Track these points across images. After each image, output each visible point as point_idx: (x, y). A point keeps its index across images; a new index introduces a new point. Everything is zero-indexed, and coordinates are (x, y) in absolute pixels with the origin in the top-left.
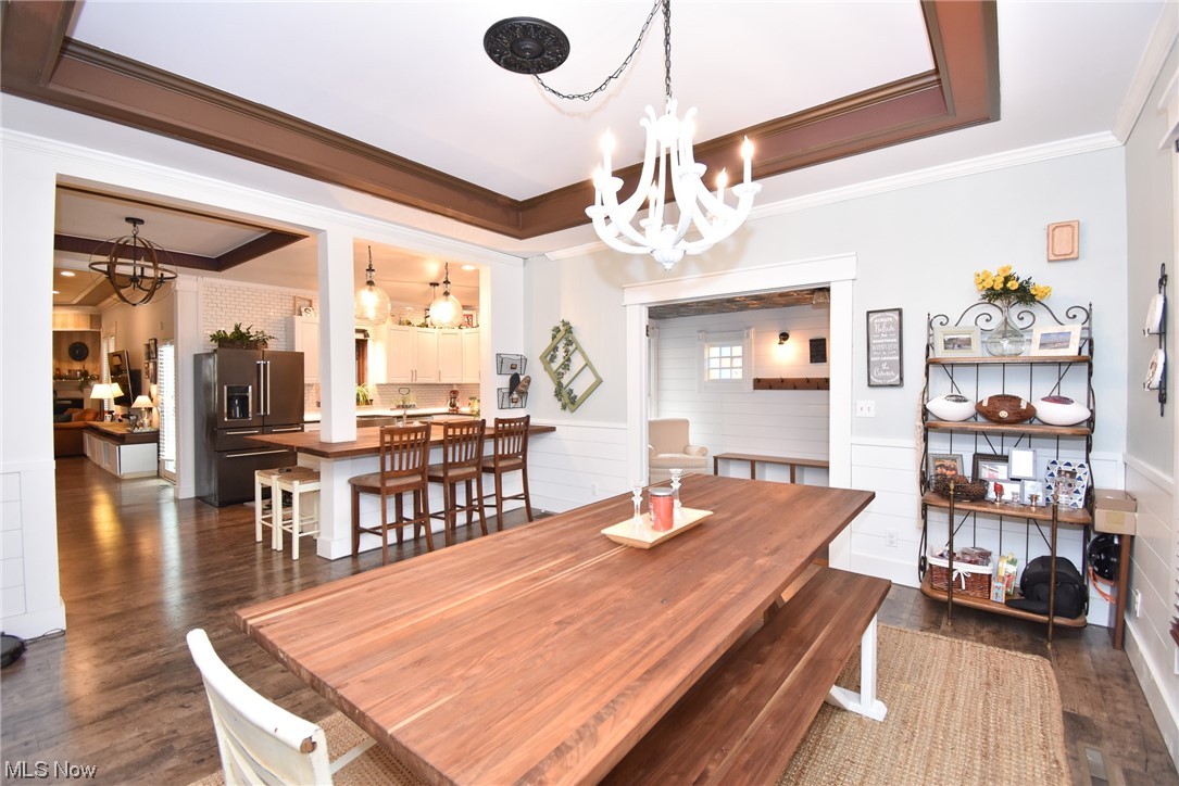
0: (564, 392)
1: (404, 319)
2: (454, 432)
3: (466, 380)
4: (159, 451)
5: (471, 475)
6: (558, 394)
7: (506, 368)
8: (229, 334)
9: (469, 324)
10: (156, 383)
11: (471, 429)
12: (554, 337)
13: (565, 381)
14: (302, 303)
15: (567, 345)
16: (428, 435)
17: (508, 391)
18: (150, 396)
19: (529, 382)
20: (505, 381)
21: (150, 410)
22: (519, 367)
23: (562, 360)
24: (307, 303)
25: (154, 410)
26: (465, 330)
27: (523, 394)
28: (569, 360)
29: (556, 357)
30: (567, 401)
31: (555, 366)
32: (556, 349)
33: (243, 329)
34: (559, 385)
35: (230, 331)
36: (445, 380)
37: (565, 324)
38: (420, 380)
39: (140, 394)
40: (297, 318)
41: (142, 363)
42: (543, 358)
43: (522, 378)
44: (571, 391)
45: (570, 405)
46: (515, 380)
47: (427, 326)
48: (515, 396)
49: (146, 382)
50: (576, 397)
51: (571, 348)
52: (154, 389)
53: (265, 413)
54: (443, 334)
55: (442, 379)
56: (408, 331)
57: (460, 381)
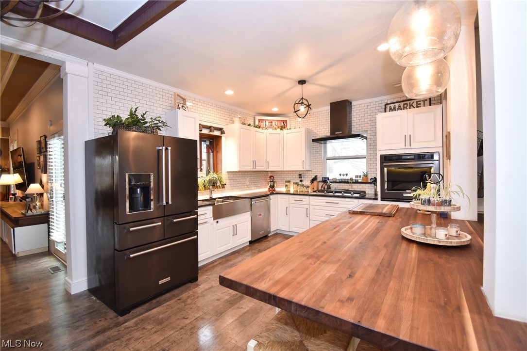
3: (287, 168)
4: (49, 232)
8: (124, 119)
9: (285, 127)
10: (46, 172)
14: (180, 100)
18: (41, 184)
21: (41, 195)
24: (183, 102)
25: (45, 195)
26: (284, 131)
33: (139, 114)
35: (125, 116)
38: (257, 168)
39: (34, 182)
40: (180, 112)
41: (35, 157)
49: (38, 171)
52: (44, 177)
53: (167, 203)
54: (270, 134)
55: (270, 167)
56: (250, 130)
57: (282, 169)
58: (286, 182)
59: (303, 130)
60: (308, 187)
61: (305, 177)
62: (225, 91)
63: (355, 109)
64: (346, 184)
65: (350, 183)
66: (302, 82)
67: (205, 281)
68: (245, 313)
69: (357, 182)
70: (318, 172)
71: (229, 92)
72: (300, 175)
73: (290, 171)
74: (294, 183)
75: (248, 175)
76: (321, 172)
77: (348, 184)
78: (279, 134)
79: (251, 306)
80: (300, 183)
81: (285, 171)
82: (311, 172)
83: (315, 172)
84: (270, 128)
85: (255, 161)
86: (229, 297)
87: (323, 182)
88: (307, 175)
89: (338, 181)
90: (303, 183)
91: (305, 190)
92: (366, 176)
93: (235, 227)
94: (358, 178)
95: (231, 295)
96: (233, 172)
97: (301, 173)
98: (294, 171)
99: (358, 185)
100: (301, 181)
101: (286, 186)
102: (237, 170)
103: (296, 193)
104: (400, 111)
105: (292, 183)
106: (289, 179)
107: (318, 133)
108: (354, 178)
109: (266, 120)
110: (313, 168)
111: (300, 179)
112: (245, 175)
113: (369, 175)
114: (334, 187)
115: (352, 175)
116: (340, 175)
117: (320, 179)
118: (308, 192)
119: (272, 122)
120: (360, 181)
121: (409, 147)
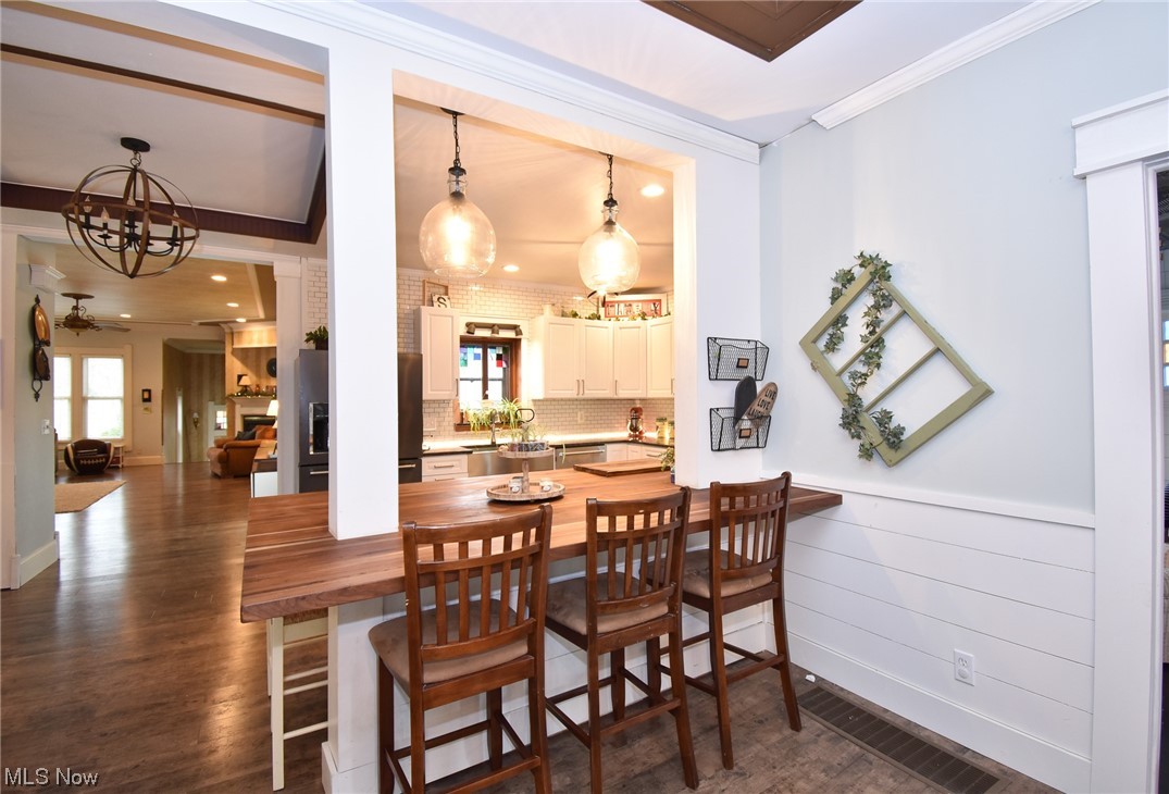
0: (867, 420)
1: (568, 311)
2: (612, 523)
3: (651, 394)
5: (658, 624)
6: (852, 421)
7: (727, 368)
9: (657, 313)
11: (654, 517)
12: (835, 296)
13: (868, 394)
14: (436, 290)
15: (877, 307)
16: (543, 535)
17: (731, 413)
19: (773, 395)
20: (725, 395)
22: (751, 365)
23: (859, 346)
24: (442, 290)
26: (651, 321)
27: (763, 420)
28: (879, 342)
29: (841, 339)
30: (877, 439)
31: (838, 360)
32: (840, 320)
34: (853, 400)
36: (623, 394)
37: (865, 261)
38: (589, 394)
40: (425, 310)
42: (808, 343)
43: (760, 386)
44: (887, 416)
45: (883, 448)
46: (746, 392)
47: (599, 318)
48: (746, 424)
50: (899, 431)
51: (886, 316)
54: (621, 328)
55: (620, 392)
57: (643, 395)
58: (658, 419)
75: (581, 407)
78: (639, 327)
84: (625, 316)
85: (583, 380)
101: (657, 428)
109: (619, 302)
112: (574, 407)
119: (631, 305)
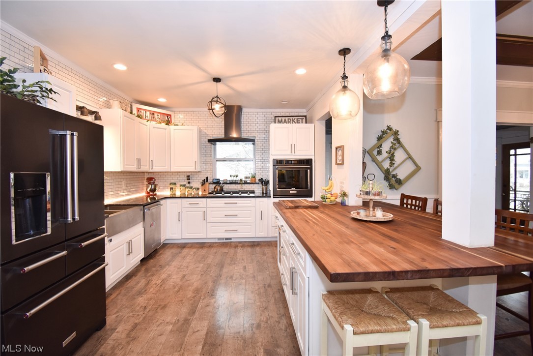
0: (391, 176)
3: (174, 169)
23: (387, 154)
26: (173, 126)
28: (393, 154)
29: (380, 152)
30: (394, 182)
31: (381, 158)
32: (380, 146)
34: (387, 172)
38: (142, 168)
42: (369, 152)
44: (397, 175)
53: (74, 219)
54: (154, 127)
55: (154, 167)
56: (134, 120)
57: (168, 170)
58: (171, 184)
59: (195, 128)
60: (198, 189)
61: (193, 178)
62: (114, 64)
63: (245, 116)
64: (236, 185)
65: (241, 183)
66: (217, 80)
67: (119, 321)
68: (207, 334)
69: (246, 183)
70: (208, 174)
71: (120, 67)
72: (188, 176)
73: (175, 172)
74: (181, 185)
75: (123, 177)
76: (211, 174)
77: (239, 185)
78: (166, 129)
79: (206, 324)
80: (188, 185)
81: (173, 172)
82: (200, 174)
83: (204, 174)
84: (152, 120)
85: (140, 159)
86: (172, 326)
87: (214, 183)
88: (196, 176)
89: (228, 182)
90: (191, 185)
91: (193, 193)
92: (254, 177)
93: (130, 243)
94: (247, 179)
95: (171, 324)
96: (115, 172)
97: (188, 174)
98: (180, 172)
99: (248, 185)
100: (189, 183)
101: (171, 189)
102: (119, 170)
103: (183, 196)
104: (285, 124)
105: (178, 185)
106: (173, 181)
107: (208, 133)
108: (244, 179)
109: (146, 111)
110: (203, 169)
111: (188, 181)
112: (120, 177)
113: (257, 176)
114: (226, 188)
115: (241, 177)
116: (231, 176)
117: (210, 180)
118: (198, 194)
119: (153, 114)
120: (248, 182)
121: (294, 154)
